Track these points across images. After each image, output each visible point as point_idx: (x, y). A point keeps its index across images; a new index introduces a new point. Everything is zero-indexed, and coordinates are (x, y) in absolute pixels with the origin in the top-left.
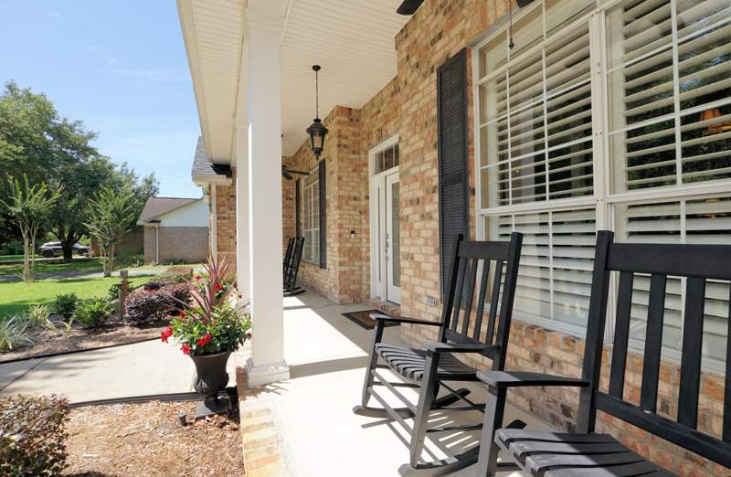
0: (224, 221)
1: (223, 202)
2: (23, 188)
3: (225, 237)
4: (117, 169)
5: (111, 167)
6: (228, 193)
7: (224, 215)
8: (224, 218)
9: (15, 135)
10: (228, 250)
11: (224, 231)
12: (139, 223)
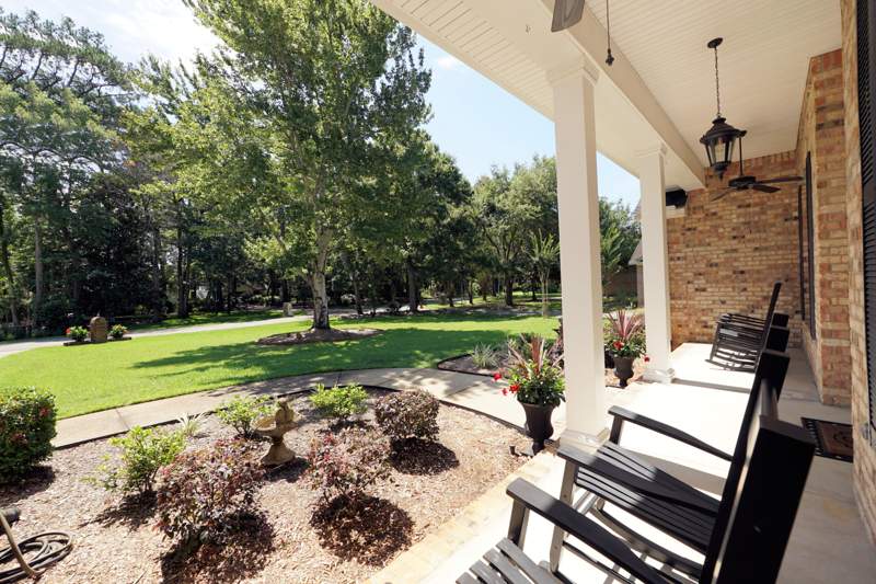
0: (678, 262)
1: (678, 239)
2: (539, 243)
3: (680, 283)
4: (613, 208)
5: (607, 207)
6: (684, 226)
7: (678, 255)
8: (679, 258)
9: (536, 198)
10: (685, 298)
11: (677, 274)
12: (631, 263)
